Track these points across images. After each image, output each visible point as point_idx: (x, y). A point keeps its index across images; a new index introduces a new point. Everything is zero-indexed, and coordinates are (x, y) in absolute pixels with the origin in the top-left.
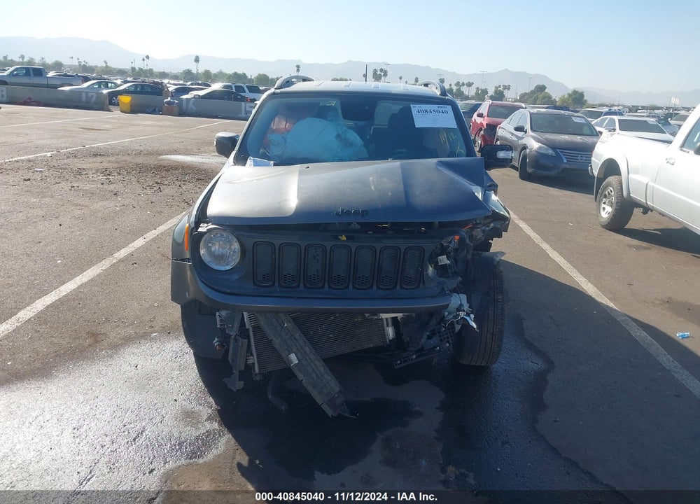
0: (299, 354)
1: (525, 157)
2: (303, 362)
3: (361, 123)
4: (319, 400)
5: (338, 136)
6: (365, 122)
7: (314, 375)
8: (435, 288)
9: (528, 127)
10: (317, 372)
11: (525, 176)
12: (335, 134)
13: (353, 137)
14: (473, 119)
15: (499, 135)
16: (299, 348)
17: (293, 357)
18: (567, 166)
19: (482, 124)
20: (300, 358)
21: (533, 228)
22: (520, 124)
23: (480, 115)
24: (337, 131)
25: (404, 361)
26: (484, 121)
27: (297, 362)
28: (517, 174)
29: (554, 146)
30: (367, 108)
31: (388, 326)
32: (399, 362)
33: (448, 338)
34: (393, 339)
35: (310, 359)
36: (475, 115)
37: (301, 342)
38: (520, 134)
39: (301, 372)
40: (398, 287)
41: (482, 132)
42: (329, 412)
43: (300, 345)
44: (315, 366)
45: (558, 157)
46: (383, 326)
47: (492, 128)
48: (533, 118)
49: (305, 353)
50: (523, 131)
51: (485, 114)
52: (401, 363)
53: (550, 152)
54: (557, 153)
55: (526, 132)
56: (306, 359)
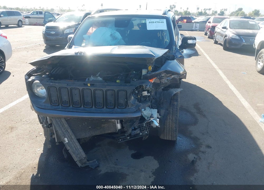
0: (68, 139)
1: (226, 41)
2: (70, 142)
3: (122, 29)
4: (76, 159)
5: (111, 35)
6: (124, 28)
7: (74, 149)
8: (134, 109)
9: (228, 27)
10: (76, 147)
11: (226, 49)
12: (110, 34)
13: (118, 35)
14: (207, 24)
15: (216, 31)
16: (69, 136)
17: (66, 139)
18: (245, 44)
19: (210, 26)
20: (69, 140)
21: (224, 73)
22: (225, 26)
23: (209, 22)
24: (111, 33)
25: (123, 140)
26: (211, 25)
27: (67, 142)
28: (222, 47)
29: (239, 35)
30: (126, 22)
31: (118, 123)
32: (121, 140)
33: (147, 129)
34: (120, 129)
35: (74, 142)
36: (207, 22)
37: (70, 134)
38: (224, 30)
39: (69, 147)
40: (116, 108)
41: (210, 30)
42: (79, 165)
43: (70, 135)
44: (76, 145)
45: (241, 40)
46: (115, 123)
47: (214, 27)
48: (231, 23)
49: (72, 138)
50: (226, 29)
51: (211, 22)
52: (122, 140)
53: (237, 38)
54: (240, 38)
55: (227, 29)
56: (72, 141)
